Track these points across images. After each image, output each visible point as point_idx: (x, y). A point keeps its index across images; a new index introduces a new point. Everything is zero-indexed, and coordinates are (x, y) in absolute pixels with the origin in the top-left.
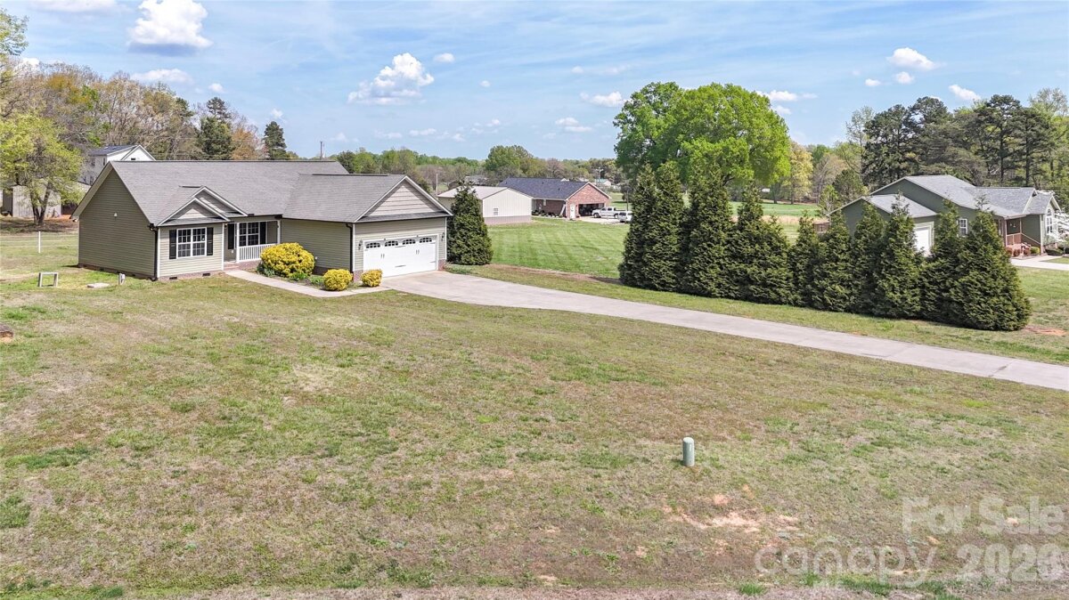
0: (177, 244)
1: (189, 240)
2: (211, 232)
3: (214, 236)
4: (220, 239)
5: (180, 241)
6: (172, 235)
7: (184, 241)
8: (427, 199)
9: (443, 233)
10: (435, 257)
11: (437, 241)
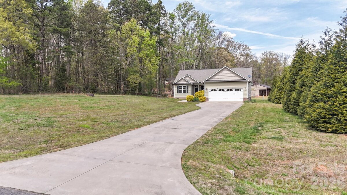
4: (190, 89)
6: (178, 87)
7: (181, 89)
8: (237, 75)
9: (245, 88)
10: (242, 97)
11: (243, 90)
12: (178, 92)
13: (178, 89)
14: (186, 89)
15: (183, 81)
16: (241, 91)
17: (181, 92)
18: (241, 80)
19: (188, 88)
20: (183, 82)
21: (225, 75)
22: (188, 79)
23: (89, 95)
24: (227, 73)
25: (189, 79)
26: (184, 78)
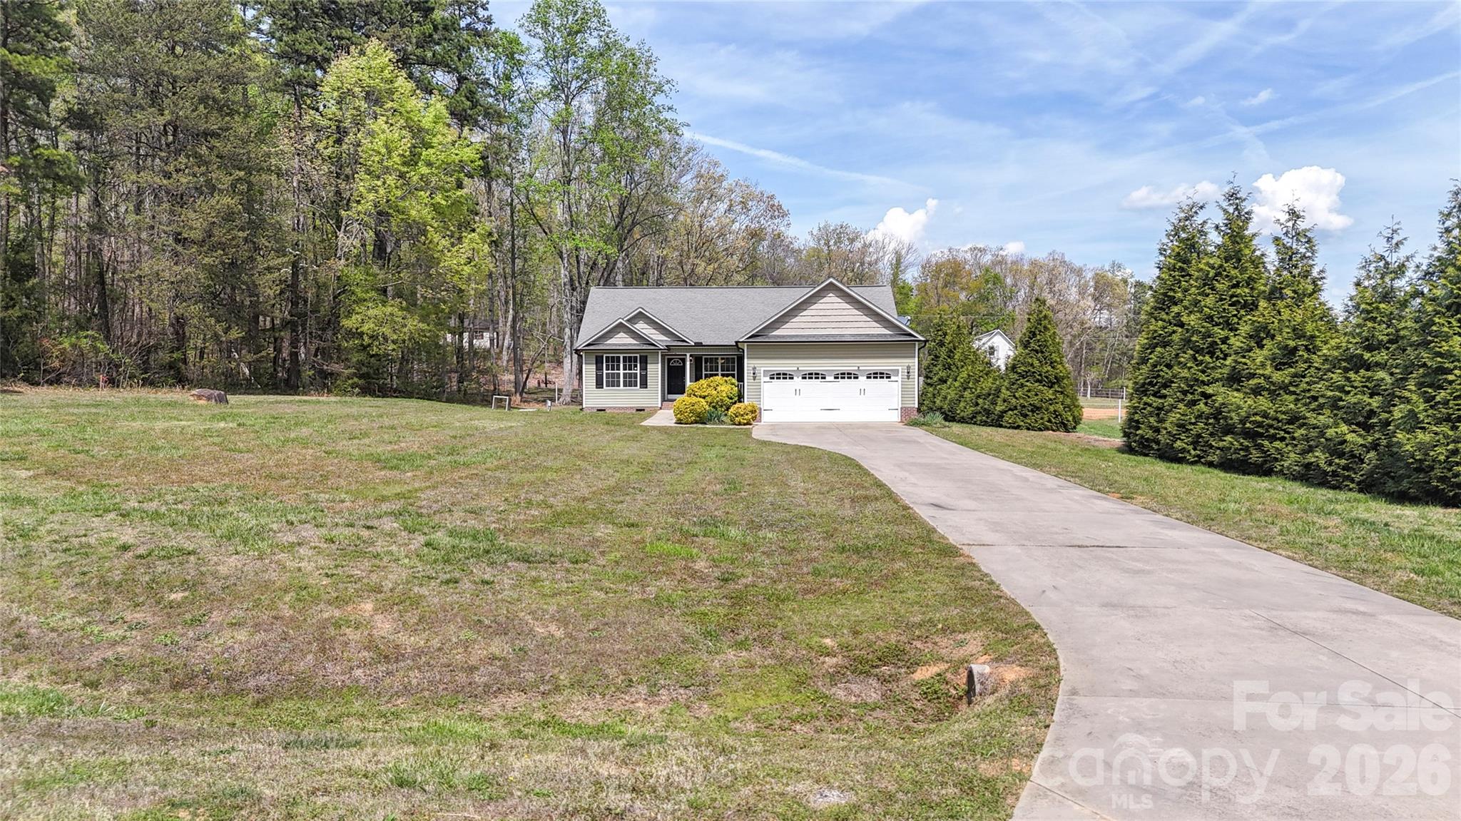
0: (605, 372)
1: (618, 369)
2: (644, 361)
3: (649, 366)
4: (656, 371)
5: (607, 369)
6: (599, 362)
7: (613, 369)
8: (878, 314)
9: (909, 367)
10: (896, 402)
11: (899, 378)
12: (599, 384)
13: (599, 368)
14: (638, 372)
15: (622, 335)
16: (893, 378)
17: (614, 382)
18: (891, 335)
19: (644, 368)
20: (622, 340)
21: (828, 313)
22: (641, 327)
23: (209, 398)
24: (836, 306)
25: (646, 326)
26: (628, 321)
